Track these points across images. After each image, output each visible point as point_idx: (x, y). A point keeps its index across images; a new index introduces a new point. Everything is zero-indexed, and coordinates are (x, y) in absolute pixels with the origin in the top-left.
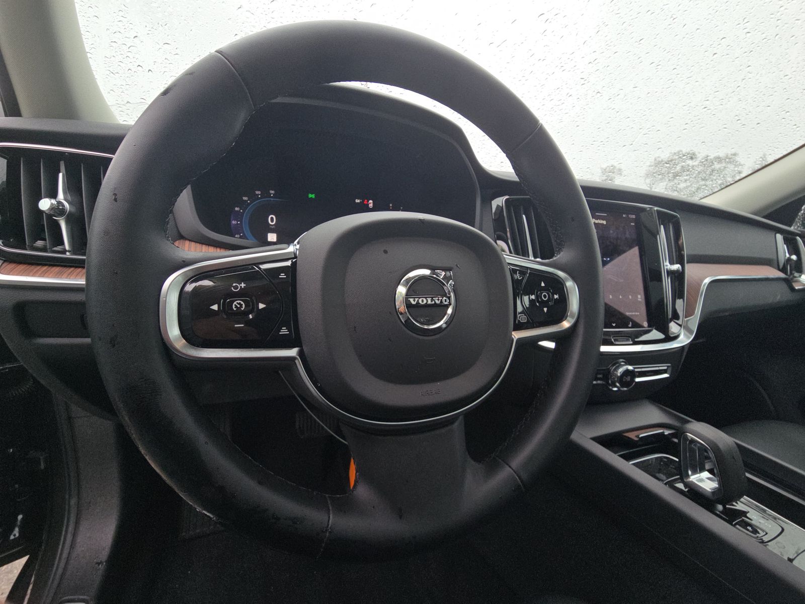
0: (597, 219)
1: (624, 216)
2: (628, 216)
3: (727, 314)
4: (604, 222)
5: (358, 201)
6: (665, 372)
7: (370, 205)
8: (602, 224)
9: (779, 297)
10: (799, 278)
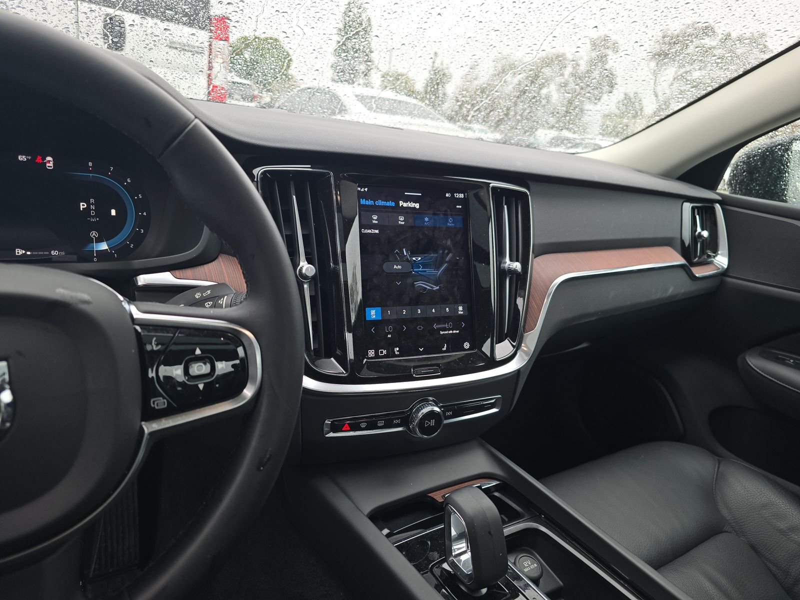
0: (406, 202)
1: (447, 195)
2: (453, 195)
3: (593, 319)
4: (417, 206)
5: (22, 158)
6: (492, 406)
7: (48, 165)
8: (414, 208)
9: (671, 290)
10: (713, 259)
